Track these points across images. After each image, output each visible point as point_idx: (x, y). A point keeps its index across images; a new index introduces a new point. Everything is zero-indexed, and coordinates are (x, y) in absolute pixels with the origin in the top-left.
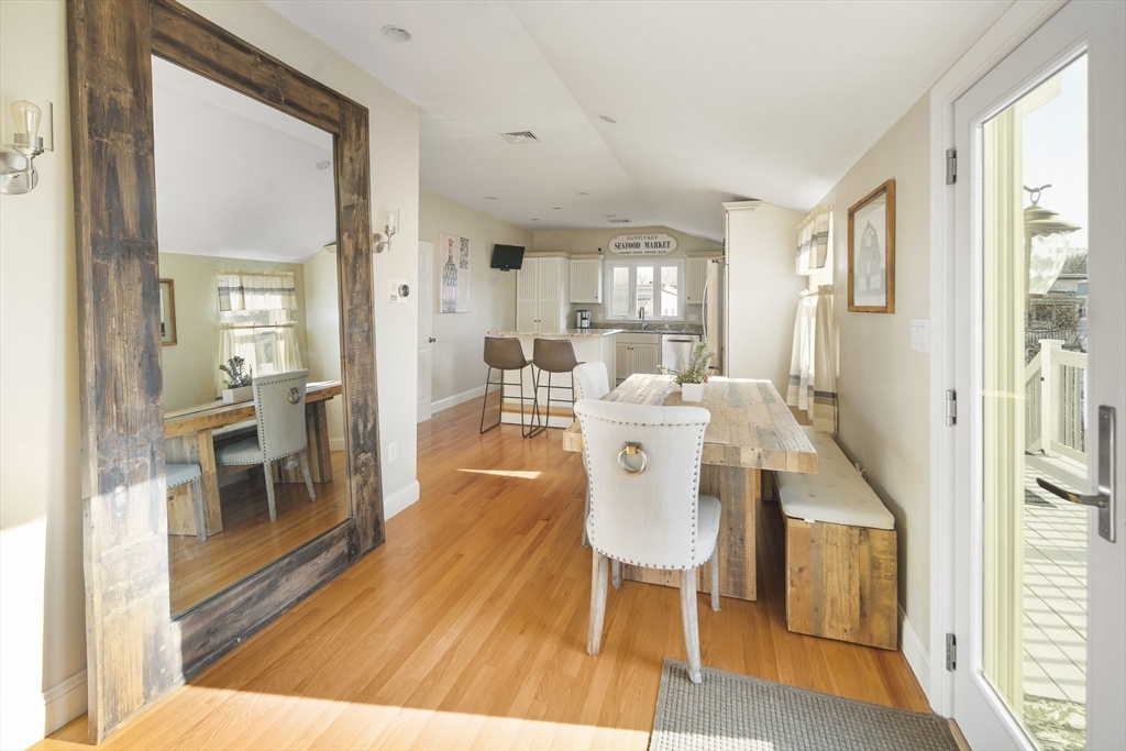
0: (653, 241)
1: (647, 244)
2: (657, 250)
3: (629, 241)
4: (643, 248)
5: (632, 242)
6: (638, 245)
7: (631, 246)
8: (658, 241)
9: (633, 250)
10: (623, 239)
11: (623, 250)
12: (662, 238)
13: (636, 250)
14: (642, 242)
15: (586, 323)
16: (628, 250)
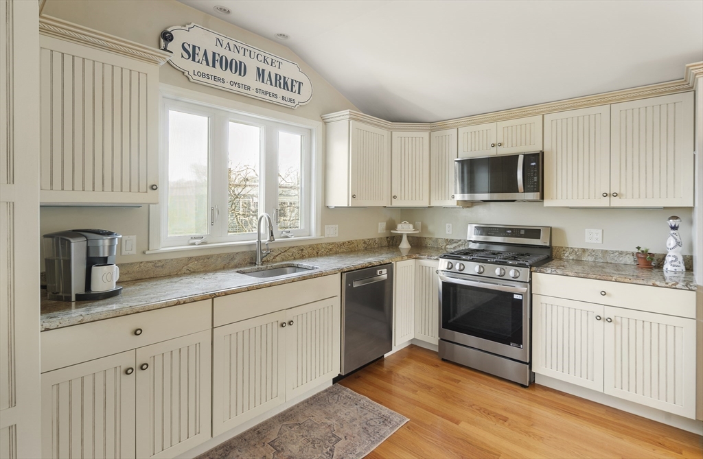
0: (274, 71)
1: (261, 73)
2: (281, 92)
3: (222, 51)
4: (251, 79)
5: (230, 55)
6: (240, 68)
7: (228, 64)
8: (282, 73)
9: (229, 76)
10: (205, 40)
11: (209, 70)
12: (289, 71)
13: (236, 78)
14: (252, 65)
15: (105, 279)
16: (217, 71)
